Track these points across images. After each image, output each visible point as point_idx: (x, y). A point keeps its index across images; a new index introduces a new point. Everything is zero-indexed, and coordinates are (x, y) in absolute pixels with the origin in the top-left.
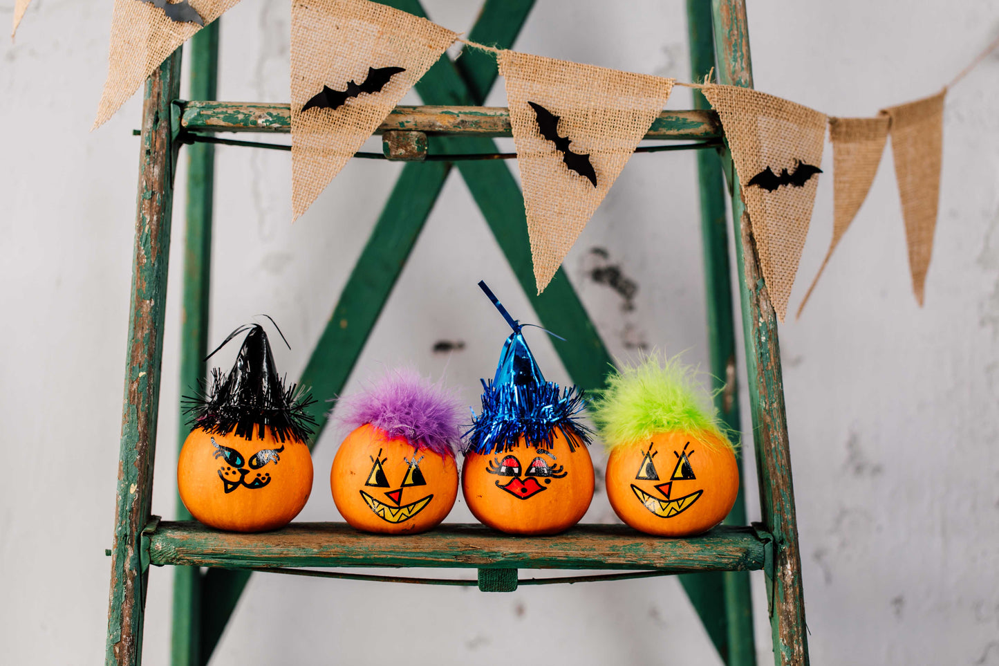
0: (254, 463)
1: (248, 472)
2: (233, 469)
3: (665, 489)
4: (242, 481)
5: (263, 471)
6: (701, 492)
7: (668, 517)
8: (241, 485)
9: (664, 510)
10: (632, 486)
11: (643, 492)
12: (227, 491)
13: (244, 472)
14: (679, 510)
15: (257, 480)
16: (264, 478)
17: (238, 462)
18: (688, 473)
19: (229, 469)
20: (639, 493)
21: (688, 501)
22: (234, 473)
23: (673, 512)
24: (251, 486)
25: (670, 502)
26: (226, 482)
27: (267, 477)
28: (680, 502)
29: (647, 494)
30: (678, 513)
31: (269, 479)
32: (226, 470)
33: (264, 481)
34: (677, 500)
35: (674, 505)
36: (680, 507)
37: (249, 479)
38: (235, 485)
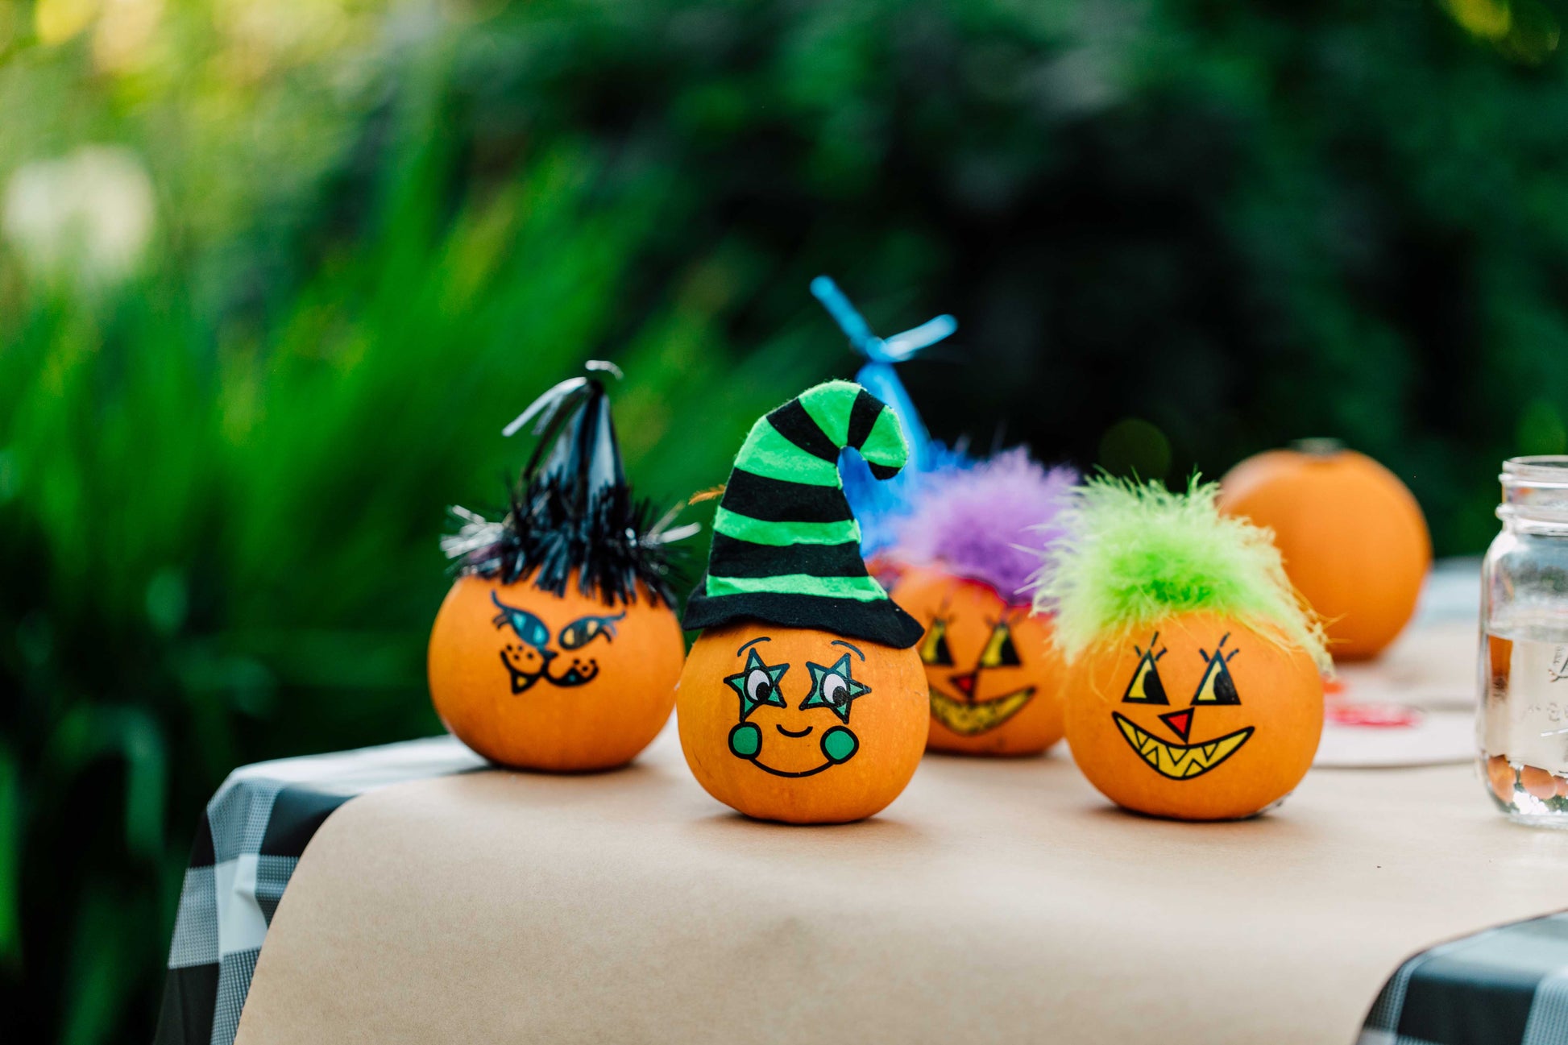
0: (569, 638)
1: (554, 655)
2: (528, 648)
3: (1179, 722)
4: (544, 672)
5: (585, 654)
6: (1250, 731)
7: (1184, 778)
8: (542, 682)
9: (1176, 763)
10: (1116, 716)
11: (1137, 728)
12: (517, 690)
13: (549, 657)
14: (1206, 765)
15: (572, 671)
16: (585, 669)
17: (539, 635)
18: (1226, 695)
19: (520, 648)
20: (1129, 730)
21: (1226, 747)
22: (530, 656)
23: (1195, 769)
24: (563, 682)
25: (1188, 747)
26: (515, 674)
27: (591, 668)
28: (1209, 749)
29: (1144, 732)
30: (1205, 770)
31: (596, 671)
32: (515, 651)
33: (586, 674)
34: (1203, 745)
35: (1197, 754)
36: (1208, 758)
37: (558, 668)
38: (532, 679)
